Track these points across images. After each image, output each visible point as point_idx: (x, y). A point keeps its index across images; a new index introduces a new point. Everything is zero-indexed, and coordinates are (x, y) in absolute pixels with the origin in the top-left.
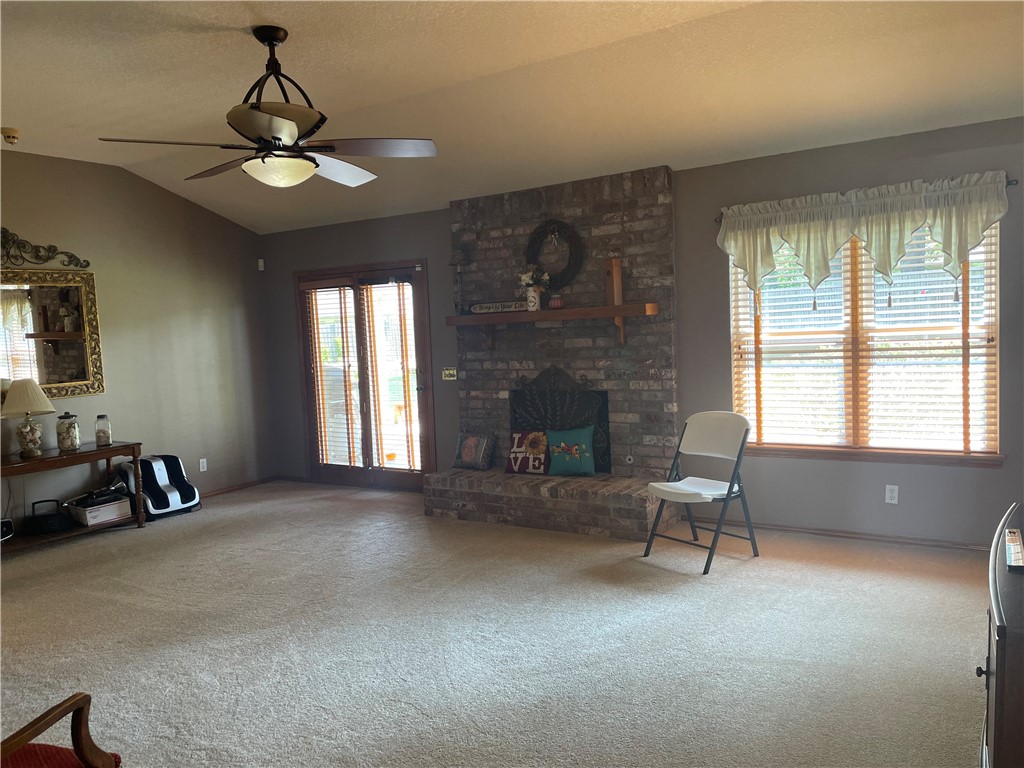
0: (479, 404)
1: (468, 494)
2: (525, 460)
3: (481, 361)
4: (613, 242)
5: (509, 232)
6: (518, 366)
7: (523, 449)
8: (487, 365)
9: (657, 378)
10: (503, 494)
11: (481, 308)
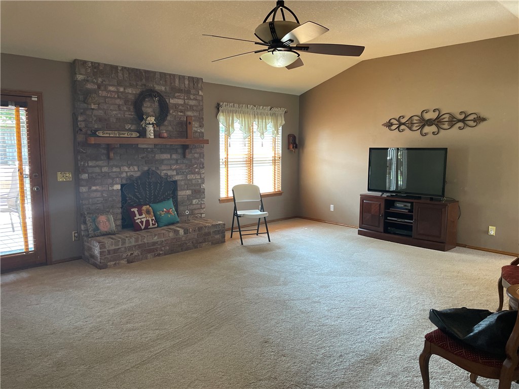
0: (99, 194)
4: (180, 107)
5: (122, 89)
6: (126, 169)
7: (144, 216)
8: (105, 169)
9: (199, 173)
11: (103, 134)
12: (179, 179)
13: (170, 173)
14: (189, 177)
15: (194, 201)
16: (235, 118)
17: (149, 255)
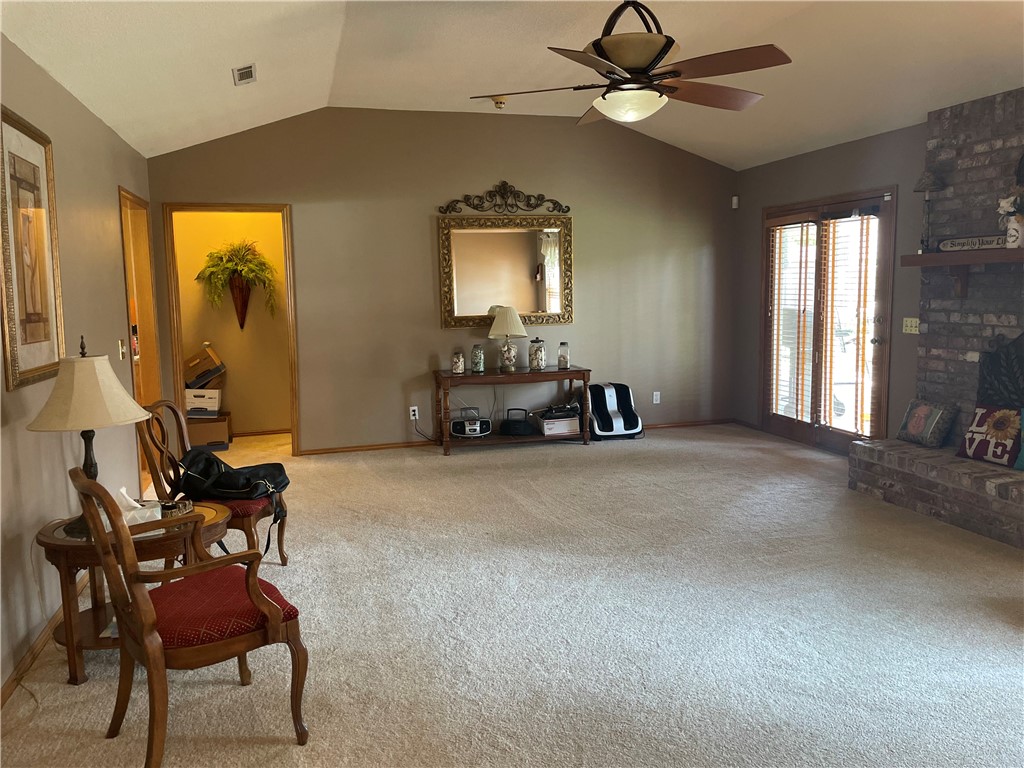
0: (941, 366)
1: (898, 473)
2: (984, 444)
3: (948, 312)
6: (993, 319)
7: (984, 429)
8: (955, 318)
10: (939, 481)
11: (953, 245)
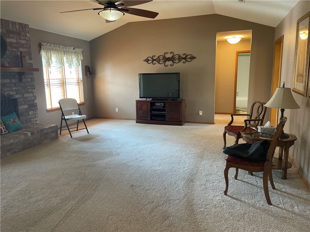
9: (32, 92)
12: (18, 97)
13: (11, 93)
14: (25, 95)
15: (31, 113)
16: (52, 54)
17: (8, 154)
